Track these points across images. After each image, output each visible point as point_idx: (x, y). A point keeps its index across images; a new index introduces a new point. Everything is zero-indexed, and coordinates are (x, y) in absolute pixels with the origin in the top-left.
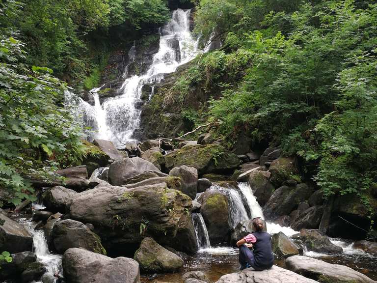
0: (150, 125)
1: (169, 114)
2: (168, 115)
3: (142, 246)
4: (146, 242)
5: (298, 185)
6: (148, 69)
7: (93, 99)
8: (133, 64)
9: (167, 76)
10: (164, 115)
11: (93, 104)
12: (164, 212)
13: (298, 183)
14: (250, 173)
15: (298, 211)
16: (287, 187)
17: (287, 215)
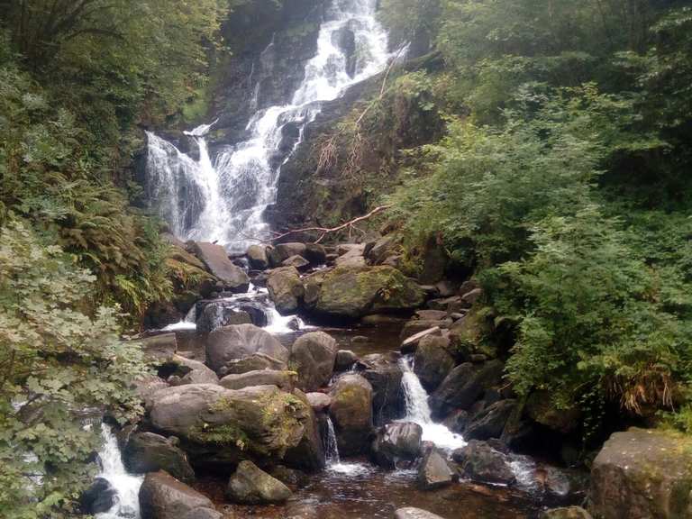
0: (294, 198)
1: (328, 181)
2: (325, 182)
3: (239, 471)
4: (244, 466)
5: (489, 362)
6: (296, 89)
7: (197, 148)
8: (269, 79)
9: (328, 107)
10: (317, 182)
11: (196, 158)
12: (266, 431)
13: (490, 358)
14: (420, 338)
15: (483, 403)
16: (471, 365)
17: (465, 409)
